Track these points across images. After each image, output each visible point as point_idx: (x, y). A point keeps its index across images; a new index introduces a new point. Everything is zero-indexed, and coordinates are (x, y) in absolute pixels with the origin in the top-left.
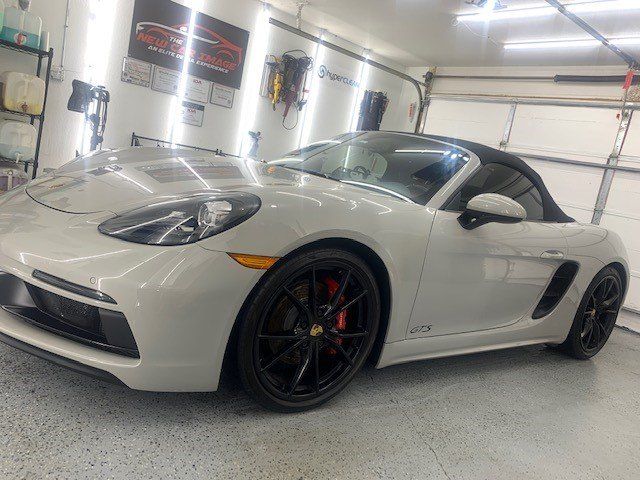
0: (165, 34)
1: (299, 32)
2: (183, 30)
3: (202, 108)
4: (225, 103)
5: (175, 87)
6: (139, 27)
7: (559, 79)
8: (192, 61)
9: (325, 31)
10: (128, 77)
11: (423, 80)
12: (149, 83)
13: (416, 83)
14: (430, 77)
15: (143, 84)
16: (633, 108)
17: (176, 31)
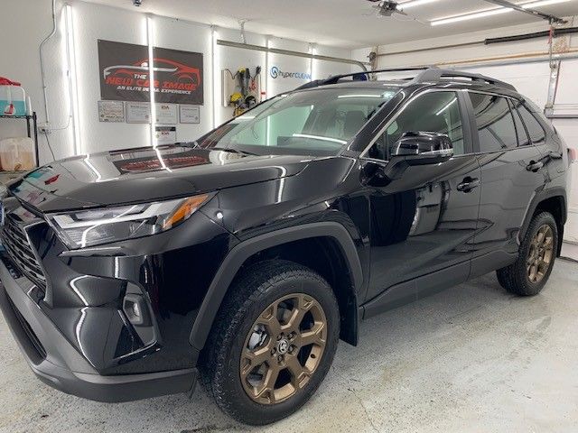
0: (129, 73)
1: (245, 46)
2: (144, 66)
3: (173, 129)
4: (193, 120)
5: (147, 117)
6: (106, 73)
7: (488, 42)
8: (157, 90)
9: (269, 37)
10: (104, 117)
11: (368, 60)
12: (124, 118)
13: (361, 64)
14: (373, 56)
15: (118, 120)
16: (560, 59)
17: (139, 68)
